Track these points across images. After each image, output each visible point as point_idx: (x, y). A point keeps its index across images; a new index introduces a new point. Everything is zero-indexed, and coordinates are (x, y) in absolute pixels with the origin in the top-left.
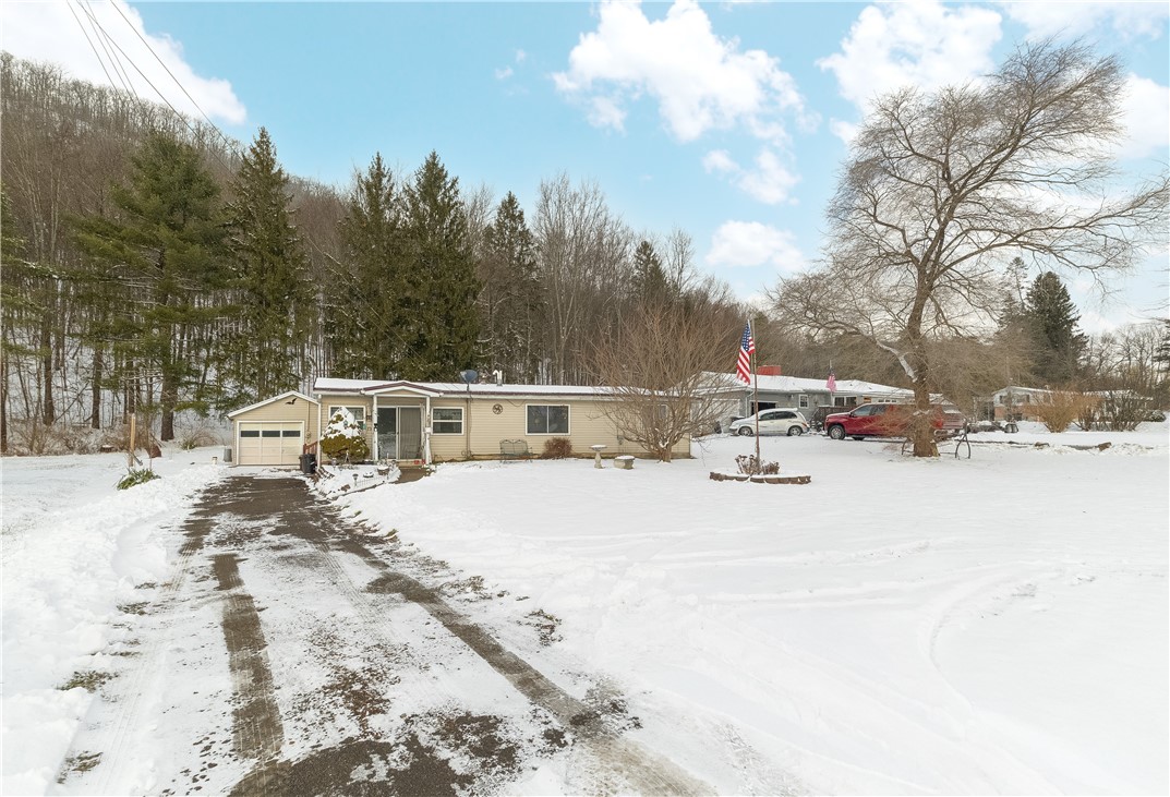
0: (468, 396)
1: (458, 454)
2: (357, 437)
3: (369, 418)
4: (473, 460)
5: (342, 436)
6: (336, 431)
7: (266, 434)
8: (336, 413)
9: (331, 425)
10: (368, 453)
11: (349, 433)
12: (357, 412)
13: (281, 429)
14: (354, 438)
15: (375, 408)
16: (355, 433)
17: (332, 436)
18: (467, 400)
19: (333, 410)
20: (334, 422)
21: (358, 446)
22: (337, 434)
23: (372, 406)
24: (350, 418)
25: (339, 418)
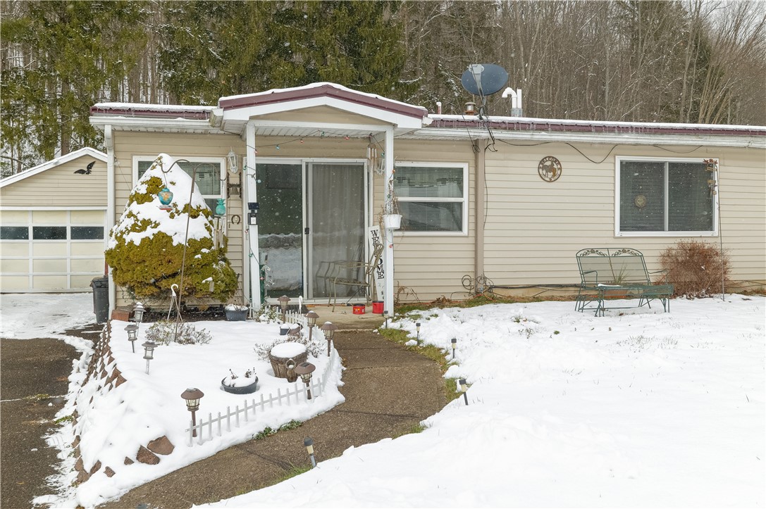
0: (484, 134)
1: (454, 286)
2: (205, 242)
3: (236, 189)
4: (493, 300)
5: (163, 239)
6: (146, 223)
7: (41, 233)
8: (149, 174)
9: (135, 207)
10: (231, 285)
11: (182, 230)
12: (202, 173)
13: (68, 223)
14: (195, 245)
15: (251, 161)
16: (197, 229)
17: (137, 238)
18: (475, 145)
19: (143, 167)
20: (142, 199)
21: (205, 266)
22: (149, 232)
23: (241, 157)
24: (182, 188)
25: (155, 186)
